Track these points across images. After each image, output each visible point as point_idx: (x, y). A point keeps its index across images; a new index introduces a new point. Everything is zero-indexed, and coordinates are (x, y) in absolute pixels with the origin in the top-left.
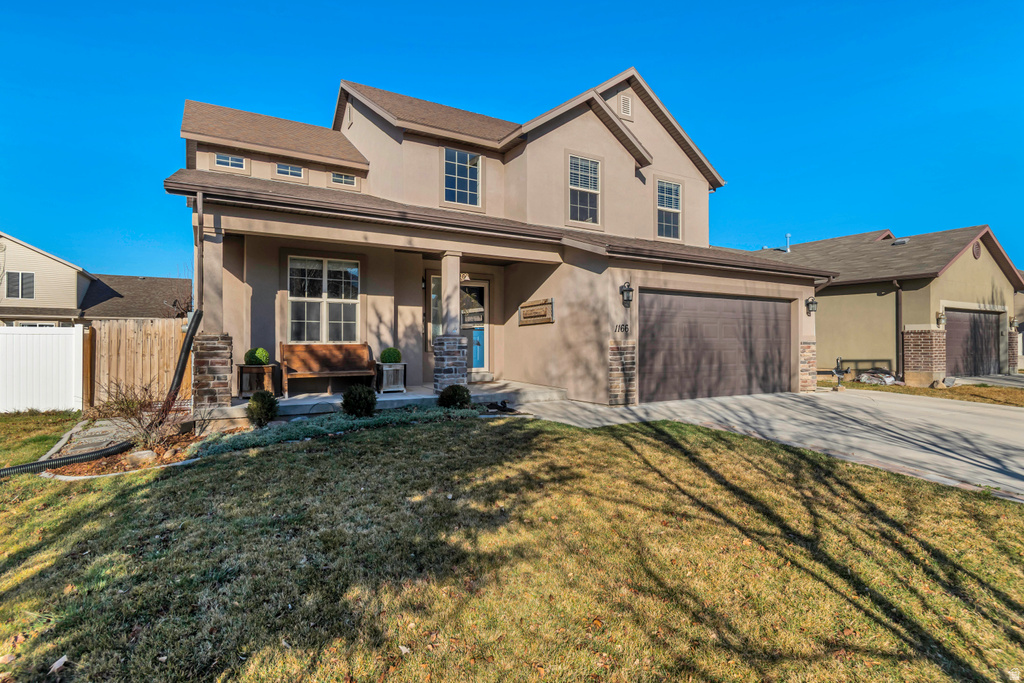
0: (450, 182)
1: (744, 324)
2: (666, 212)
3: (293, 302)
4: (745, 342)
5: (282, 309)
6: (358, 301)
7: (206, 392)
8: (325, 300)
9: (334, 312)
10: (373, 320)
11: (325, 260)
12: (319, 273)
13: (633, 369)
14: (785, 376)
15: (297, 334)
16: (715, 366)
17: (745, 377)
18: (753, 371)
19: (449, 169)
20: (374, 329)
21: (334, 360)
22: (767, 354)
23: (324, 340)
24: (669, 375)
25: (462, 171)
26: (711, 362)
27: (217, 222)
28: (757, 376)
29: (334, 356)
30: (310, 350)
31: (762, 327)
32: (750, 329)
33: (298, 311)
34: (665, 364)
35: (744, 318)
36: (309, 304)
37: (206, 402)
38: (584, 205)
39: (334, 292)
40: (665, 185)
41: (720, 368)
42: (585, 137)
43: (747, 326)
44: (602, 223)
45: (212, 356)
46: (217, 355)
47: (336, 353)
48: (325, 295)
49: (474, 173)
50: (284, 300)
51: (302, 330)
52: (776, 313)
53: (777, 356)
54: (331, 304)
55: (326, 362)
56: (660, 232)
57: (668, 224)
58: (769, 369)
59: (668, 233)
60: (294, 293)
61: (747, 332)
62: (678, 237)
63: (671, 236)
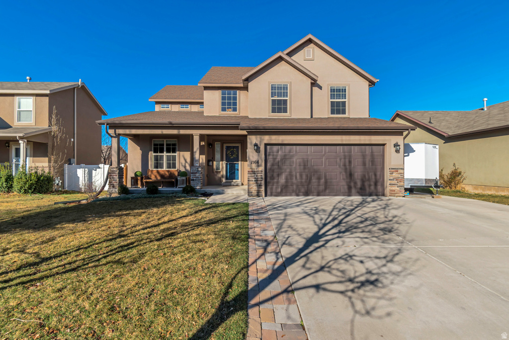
0: (223, 104)
1: (345, 158)
2: (337, 102)
3: (155, 156)
4: (346, 169)
5: (151, 158)
6: (176, 154)
7: (111, 185)
8: (165, 154)
9: (168, 158)
10: (183, 161)
11: (165, 140)
12: (163, 145)
13: (262, 181)
14: (379, 187)
15: (156, 167)
16: (323, 181)
17: (346, 187)
18: (352, 184)
19: (223, 98)
20: (184, 164)
21: (166, 176)
22: (364, 176)
23: (165, 168)
24: (289, 184)
25: (229, 98)
26: (319, 179)
27: (115, 131)
28: (355, 187)
29: (166, 174)
30: (158, 172)
31: (360, 160)
32: (350, 162)
33: (156, 158)
34: (287, 179)
35: (345, 156)
36: (160, 156)
37: (111, 188)
38: (279, 106)
39: (168, 151)
40: (335, 88)
41: (326, 182)
42: (281, 74)
43: (347, 160)
44: (291, 113)
45: (113, 173)
46: (114, 173)
47: (167, 173)
48: (165, 152)
49: (235, 98)
50: (152, 155)
51: (158, 165)
52: (372, 152)
53: (373, 177)
54: (167, 156)
55: (162, 176)
56: (332, 113)
57: (338, 108)
58: (366, 184)
59: (338, 113)
60: (155, 152)
61: (347, 164)
62: (345, 114)
63: (340, 114)
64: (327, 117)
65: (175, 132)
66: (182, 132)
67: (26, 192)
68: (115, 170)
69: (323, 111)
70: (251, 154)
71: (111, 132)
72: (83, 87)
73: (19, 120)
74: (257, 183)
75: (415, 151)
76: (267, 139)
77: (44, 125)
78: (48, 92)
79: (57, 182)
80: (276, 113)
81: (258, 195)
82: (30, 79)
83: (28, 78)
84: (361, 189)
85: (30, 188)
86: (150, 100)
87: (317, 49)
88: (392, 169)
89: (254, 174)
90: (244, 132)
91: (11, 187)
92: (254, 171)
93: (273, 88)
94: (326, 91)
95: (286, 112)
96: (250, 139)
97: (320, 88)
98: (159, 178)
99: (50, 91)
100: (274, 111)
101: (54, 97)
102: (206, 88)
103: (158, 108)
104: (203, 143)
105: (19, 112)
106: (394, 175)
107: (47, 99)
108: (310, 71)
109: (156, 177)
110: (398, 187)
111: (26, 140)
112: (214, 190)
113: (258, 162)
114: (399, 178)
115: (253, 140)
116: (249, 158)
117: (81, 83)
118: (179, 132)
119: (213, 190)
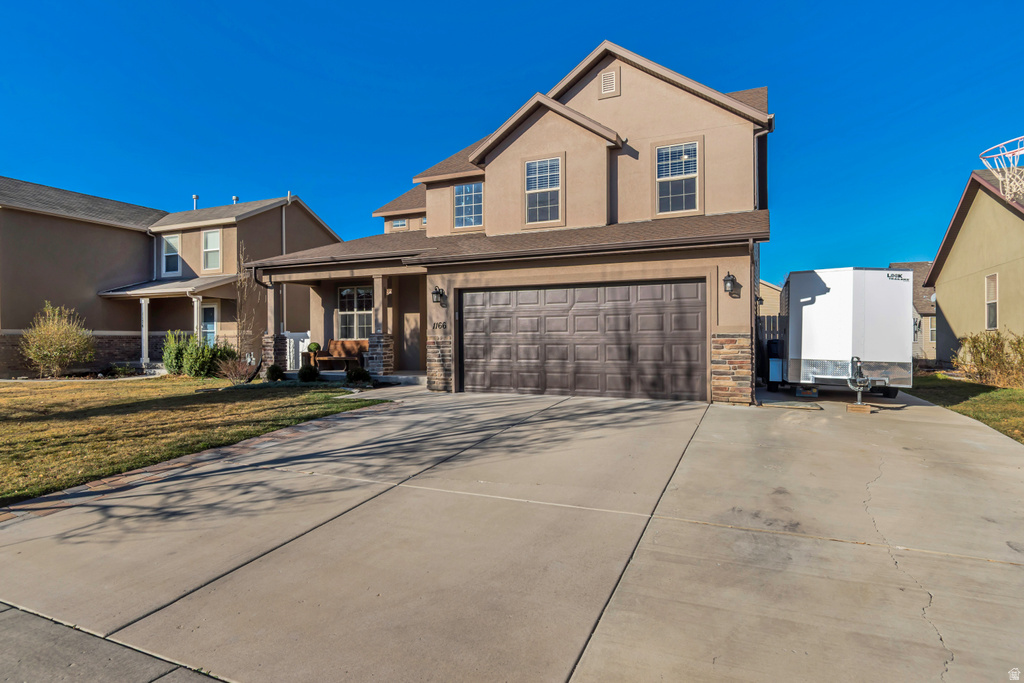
0: (459, 211)
2: (673, 182)
3: (341, 315)
5: (337, 320)
6: (372, 312)
8: (356, 312)
9: (360, 319)
14: (697, 385)
15: (343, 336)
18: (634, 374)
19: (459, 201)
21: (353, 352)
22: (662, 355)
23: (354, 338)
25: (469, 199)
26: (563, 358)
28: (642, 382)
30: (343, 344)
31: (652, 318)
33: (344, 320)
35: (615, 308)
36: (349, 315)
38: (543, 206)
39: (360, 308)
40: (669, 150)
42: (545, 140)
43: (621, 318)
44: (565, 218)
48: (356, 309)
49: (479, 199)
50: (337, 314)
51: (347, 332)
52: (678, 298)
53: (683, 356)
54: (360, 315)
55: (348, 352)
56: (663, 207)
57: (677, 195)
58: (666, 372)
59: (677, 206)
60: (341, 310)
61: (622, 325)
62: (694, 207)
63: (682, 209)
64: (649, 219)
65: (345, 274)
66: (358, 273)
67: (197, 374)
68: (270, 340)
69: (640, 204)
70: (434, 311)
71: (265, 279)
72: (296, 203)
73: (206, 266)
74: (442, 365)
75: (828, 290)
76: (460, 279)
77: (233, 271)
78: (233, 220)
79: (249, 360)
80: (536, 221)
81: (447, 389)
82: (237, 199)
83: (234, 197)
84: (654, 384)
85: (202, 368)
86: (374, 215)
87: (626, 68)
88: (719, 336)
89: (438, 347)
90: (421, 270)
91: (180, 367)
92: (437, 343)
93: (530, 169)
94: (647, 160)
95: (555, 216)
96: (432, 282)
97: (635, 154)
98: (343, 356)
99: (237, 218)
100: (532, 217)
101: (245, 225)
102: (431, 185)
103: (388, 228)
104: (389, 292)
105: (207, 254)
106: (725, 350)
107: (234, 231)
108: (599, 124)
109: (340, 354)
110: (735, 379)
111: (201, 297)
112: (404, 377)
113: (444, 326)
114: (736, 357)
115: (436, 281)
116: (431, 319)
117: (292, 198)
118: (353, 273)
119: (400, 377)
